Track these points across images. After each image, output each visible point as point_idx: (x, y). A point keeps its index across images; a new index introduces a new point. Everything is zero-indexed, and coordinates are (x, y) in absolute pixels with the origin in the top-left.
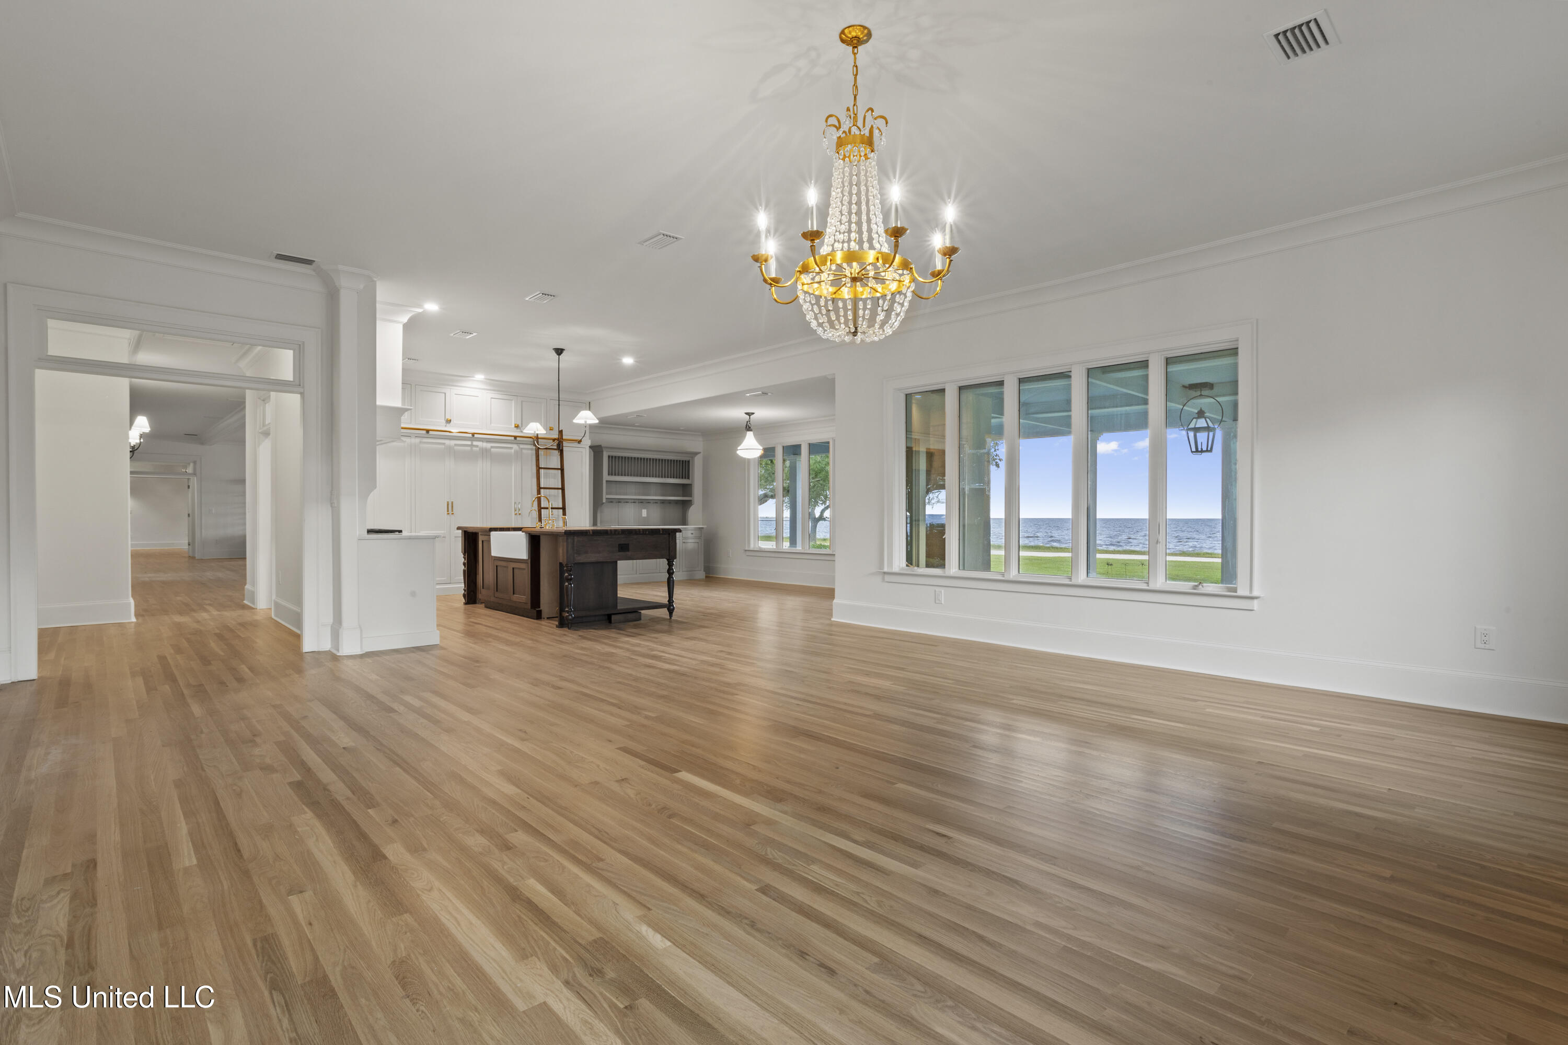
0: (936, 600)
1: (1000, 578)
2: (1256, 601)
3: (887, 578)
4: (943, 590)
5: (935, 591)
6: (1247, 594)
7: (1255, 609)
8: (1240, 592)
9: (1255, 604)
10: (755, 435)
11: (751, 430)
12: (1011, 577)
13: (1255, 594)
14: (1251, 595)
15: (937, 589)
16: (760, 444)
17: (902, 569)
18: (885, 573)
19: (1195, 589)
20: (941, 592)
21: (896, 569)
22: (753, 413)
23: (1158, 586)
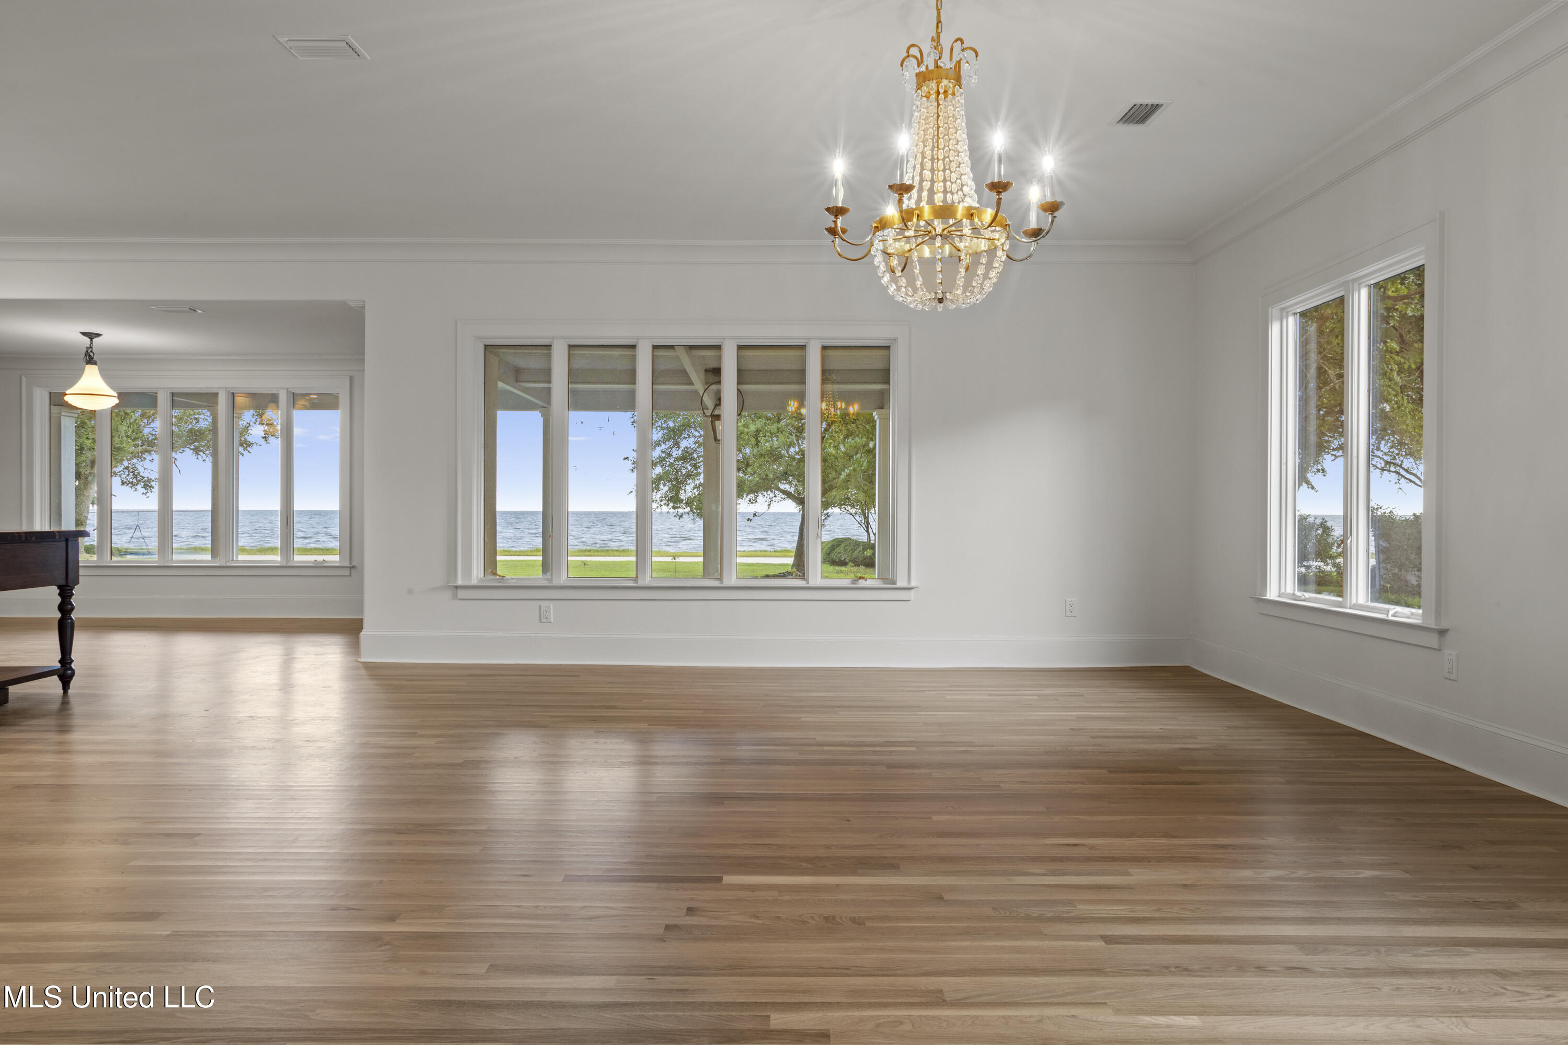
0: (542, 617)
1: (631, 584)
2: (912, 591)
3: (461, 594)
4: (551, 605)
5: (540, 606)
6: (905, 584)
7: (912, 598)
8: (899, 584)
9: (912, 594)
10: (100, 370)
11: (95, 363)
12: (647, 582)
13: (913, 584)
14: (909, 586)
15: (544, 604)
16: (113, 388)
17: (481, 580)
18: (457, 587)
19: (853, 584)
20: (549, 607)
21: (474, 582)
22: (98, 335)
23: (818, 583)
